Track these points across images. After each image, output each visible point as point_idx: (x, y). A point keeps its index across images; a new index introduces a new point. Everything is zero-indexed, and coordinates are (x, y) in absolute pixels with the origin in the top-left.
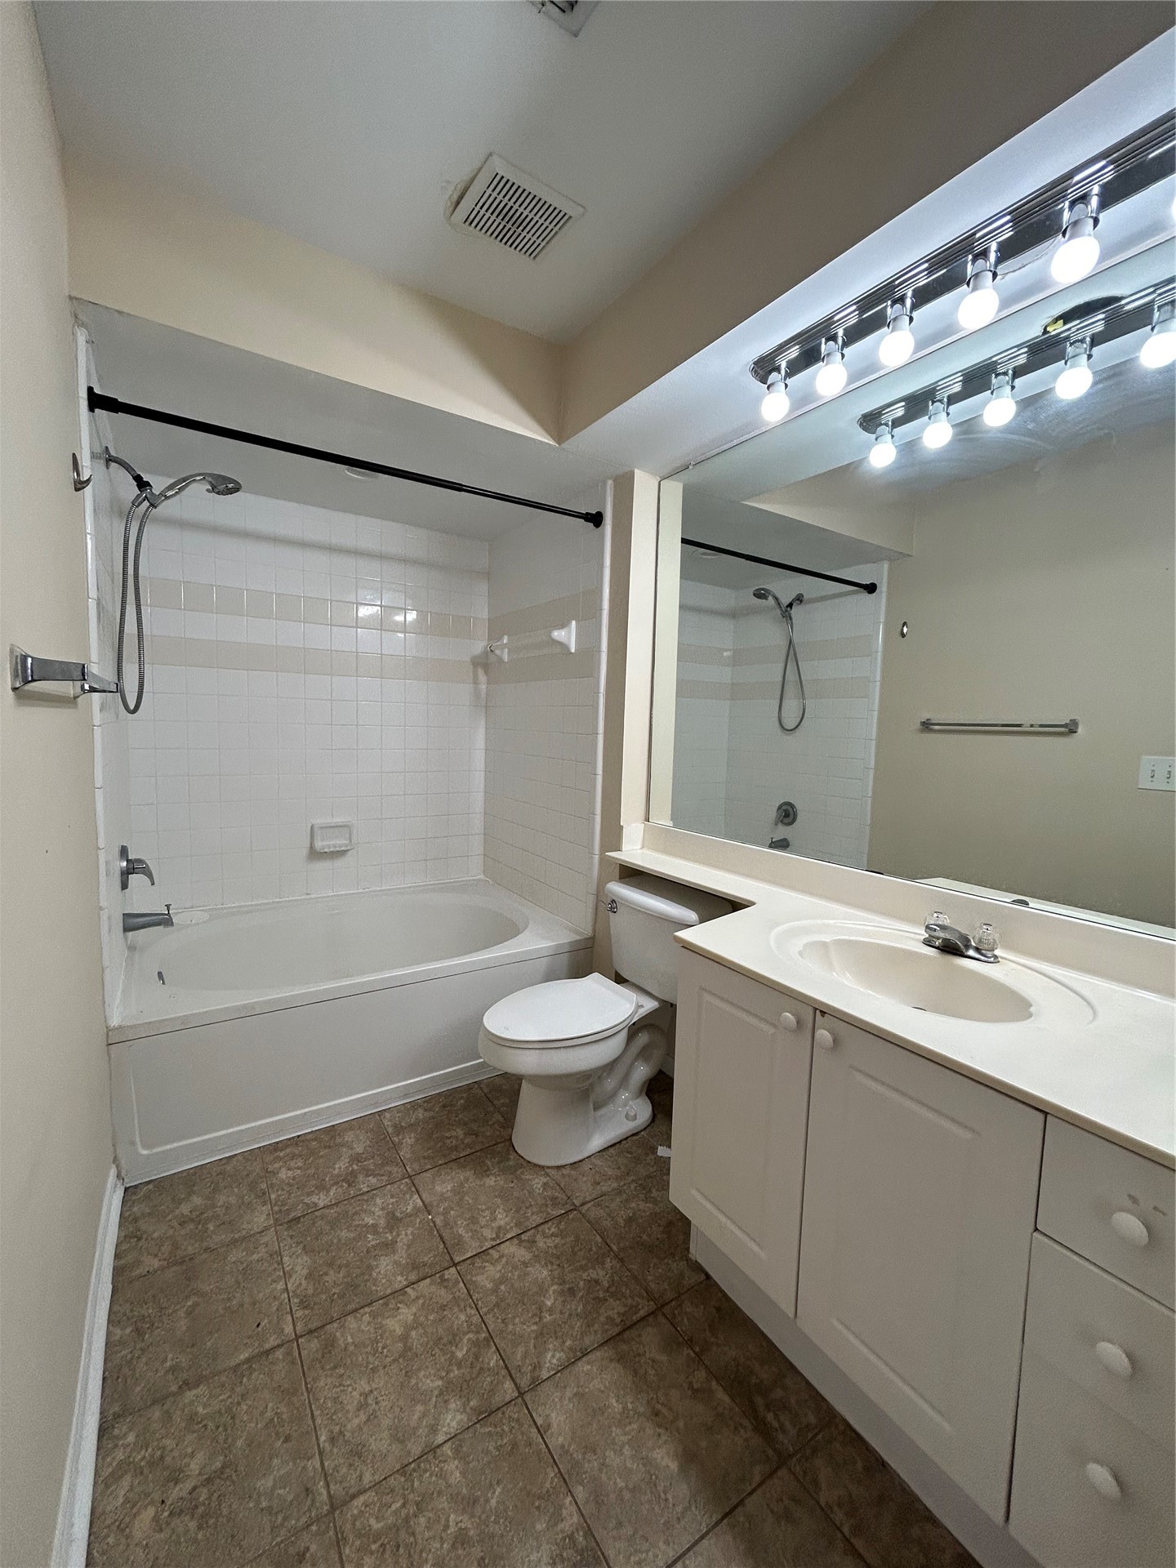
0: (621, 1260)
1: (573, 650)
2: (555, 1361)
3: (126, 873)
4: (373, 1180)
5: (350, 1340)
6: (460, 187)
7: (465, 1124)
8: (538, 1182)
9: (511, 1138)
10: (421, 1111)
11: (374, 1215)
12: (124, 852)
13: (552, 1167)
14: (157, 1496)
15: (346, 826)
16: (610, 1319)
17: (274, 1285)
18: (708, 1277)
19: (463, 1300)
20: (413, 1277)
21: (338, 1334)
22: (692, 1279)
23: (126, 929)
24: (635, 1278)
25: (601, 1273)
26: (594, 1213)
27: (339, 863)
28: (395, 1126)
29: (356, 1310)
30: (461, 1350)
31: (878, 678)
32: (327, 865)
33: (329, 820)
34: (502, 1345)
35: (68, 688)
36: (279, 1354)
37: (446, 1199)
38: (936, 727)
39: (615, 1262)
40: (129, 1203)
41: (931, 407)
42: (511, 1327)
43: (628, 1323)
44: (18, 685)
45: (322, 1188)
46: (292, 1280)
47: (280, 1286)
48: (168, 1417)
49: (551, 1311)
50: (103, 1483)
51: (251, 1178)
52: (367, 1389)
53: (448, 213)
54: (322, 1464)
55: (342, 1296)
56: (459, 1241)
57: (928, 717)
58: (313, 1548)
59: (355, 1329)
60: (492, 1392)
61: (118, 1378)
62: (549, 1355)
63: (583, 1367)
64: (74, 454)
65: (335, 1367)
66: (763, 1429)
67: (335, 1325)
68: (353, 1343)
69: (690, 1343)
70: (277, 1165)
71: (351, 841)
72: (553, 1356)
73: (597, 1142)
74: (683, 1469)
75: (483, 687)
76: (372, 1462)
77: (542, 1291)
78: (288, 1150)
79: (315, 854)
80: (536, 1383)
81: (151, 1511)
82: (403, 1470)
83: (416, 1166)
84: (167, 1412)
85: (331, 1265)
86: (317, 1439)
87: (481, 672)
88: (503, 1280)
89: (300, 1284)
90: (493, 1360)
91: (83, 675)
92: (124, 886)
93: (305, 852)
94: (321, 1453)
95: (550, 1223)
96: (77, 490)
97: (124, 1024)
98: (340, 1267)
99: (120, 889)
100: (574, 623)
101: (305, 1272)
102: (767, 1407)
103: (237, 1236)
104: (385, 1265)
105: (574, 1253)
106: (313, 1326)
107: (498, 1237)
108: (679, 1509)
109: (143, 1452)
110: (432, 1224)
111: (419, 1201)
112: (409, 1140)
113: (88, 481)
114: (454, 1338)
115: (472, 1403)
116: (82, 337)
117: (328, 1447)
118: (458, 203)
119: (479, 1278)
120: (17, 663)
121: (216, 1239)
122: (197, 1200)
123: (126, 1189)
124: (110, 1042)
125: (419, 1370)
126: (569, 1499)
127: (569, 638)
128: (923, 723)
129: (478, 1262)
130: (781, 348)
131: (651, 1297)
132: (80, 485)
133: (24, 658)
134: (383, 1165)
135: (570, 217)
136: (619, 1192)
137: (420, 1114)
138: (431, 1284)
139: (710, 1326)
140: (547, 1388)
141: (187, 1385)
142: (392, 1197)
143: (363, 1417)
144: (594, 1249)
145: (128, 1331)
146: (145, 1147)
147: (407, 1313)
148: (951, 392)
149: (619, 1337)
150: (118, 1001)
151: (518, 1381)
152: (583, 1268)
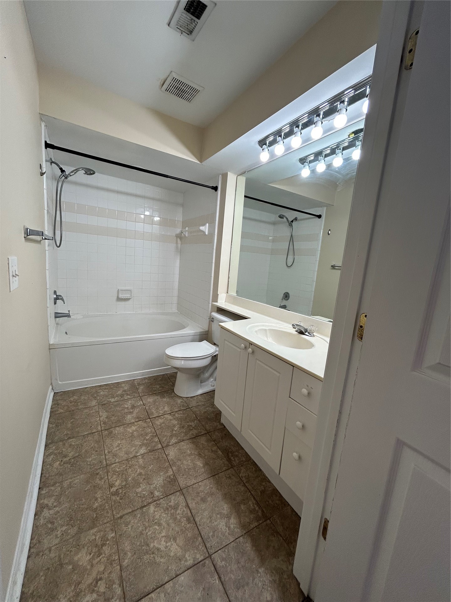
0: (200, 421)
1: (207, 234)
2: (174, 442)
3: (56, 299)
4: (129, 397)
5: (116, 432)
6: (163, 81)
7: (160, 384)
8: (179, 401)
9: (174, 390)
10: (147, 380)
11: (128, 405)
12: (55, 292)
13: (185, 397)
14: (60, 460)
15: (130, 291)
16: (193, 434)
17: (97, 419)
18: (225, 427)
19: (151, 426)
20: (137, 420)
21: (113, 431)
22: (219, 427)
23: (56, 317)
24: (203, 426)
25: (193, 424)
26: (195, 409)
27: (127, 303)
28: (138, 383)
29: (119, 426)
30: (148, 437)
31: (319, 249)
32: (123, 303)
33: (124, 288)
34: (160, 437)
35: (38, 238)
36: (96, 434)
37: (150, 403)
38: (337, 268)
39: (198, 421)
40: (55, 396)
41: (319, 158)
42: (163, 433)
43: (198, 435)
44: (25, 236)
45: (114, 397)
46: (101, 418)
47: (98, 419)
48: (64, 444)
49: (175, 431)
50: (46, 456)
51: (92, 393)
52: (120, 443)
53: (160, 87)
54: (105, 457)
55: (115, 422)
56: (152, 413)
57: (335, 264)
58: (100, 473)
59: (118, 430)
60: (155, 446)
61: (51, 435)
62: (173, 440)
63: (182, 443)
64: (40, 164)
65: (112, 438)
66: (229, 460)
67: (113, 429)
68: (117, 433)
69: (214, 441)
70: (100, 391)
71: (131, 295)
72: (174, 441)
73: (200, 392)
74: (204, 467)
75: (179, 245)
76: (119, 458)
77: (174, 426)
78: (104, 387)
79: (119, 299)
80: (168, 446)
81: (59, 462)
82: (127, 460)
83: (143, 394)
84: (64, 443)
85: (113, 415)
86: (105, 452)
87: (179, 240)
88: (163, 423)
89: (104, 419)
90: (156, 439)
91: (43, 234)
92: (55, 303)
93: (116, 298)
94: (105, 455)
95: (181, 411)
96: (41, 175)
97: (55, 343)
98: (116, 416)
99: (53, 304)
100: (207, 224)
101: (106, 416)
102: (232, 456)
103: (86, 407)
104: (129, 417)
105: (186, 418)
106: (106, 428)
107: (164, 413)
108: (200, 474)
109: (57, 451)
110: (145, 409)
111: (142, 403)
112: (142, 387)
113: (45, 173)
114: (147, 434)
115: (148, 448)
116: (43, 125)
117: (107, 454)
118: (163, 85)
119: (157, 422)
120: (25, 230)
121: (81, 407)
122: (75, 397)
123: (54, 393)
124: (50, 348)
125: (135, 440)
126: (171, 469)
127: (206, 229)
128: (332, 266)
129: (157, 418)
130: (267, 137)
131: (206, 430)
132: (42, 174)
133: (27, 229)
134: (132, 393)
135: (199, 91)
136: (204, 405)
137: (146, 381)
138: (142, 422)
139: (221, 438)
140: (170, 447)
141: (69, 438)
142: (134, 401)
143: (118, 448)
144: (192, 418)
145: (54, 425)
146: (60, 381)
147: (134, 428)
148: (326, 153)
149: (194, 439)
150: (53, 337)
151: (162, 445)
152: (188, 422)
